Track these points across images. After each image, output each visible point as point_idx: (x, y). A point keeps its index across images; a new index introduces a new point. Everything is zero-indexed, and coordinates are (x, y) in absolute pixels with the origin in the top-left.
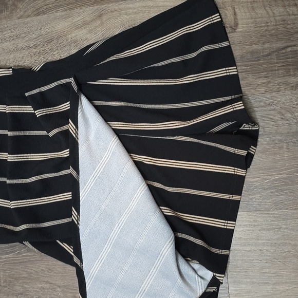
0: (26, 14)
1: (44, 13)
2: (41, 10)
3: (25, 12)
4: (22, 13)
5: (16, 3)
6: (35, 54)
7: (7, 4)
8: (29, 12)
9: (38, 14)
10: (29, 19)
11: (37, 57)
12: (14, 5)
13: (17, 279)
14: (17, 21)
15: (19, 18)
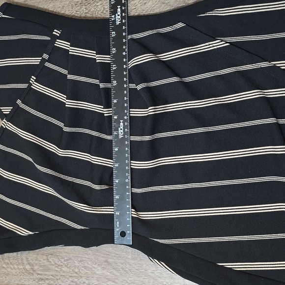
6: (76, 4)
11: (79, 7)
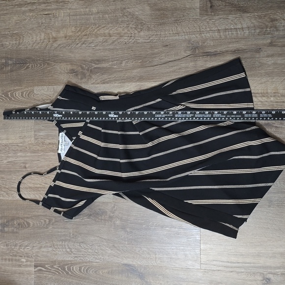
0: (97, 82)
1: (107, 83)
2: (106, 81)
3: (96, 81)
4: (94, 81)
5: (91, 75)
7: (86, 75)
8: (99, 81)
9: (104, 83)
10: (98, 85)
12: (90, 75)
13: (80, 234)
14: (91, 86)
15: (92, 84)
